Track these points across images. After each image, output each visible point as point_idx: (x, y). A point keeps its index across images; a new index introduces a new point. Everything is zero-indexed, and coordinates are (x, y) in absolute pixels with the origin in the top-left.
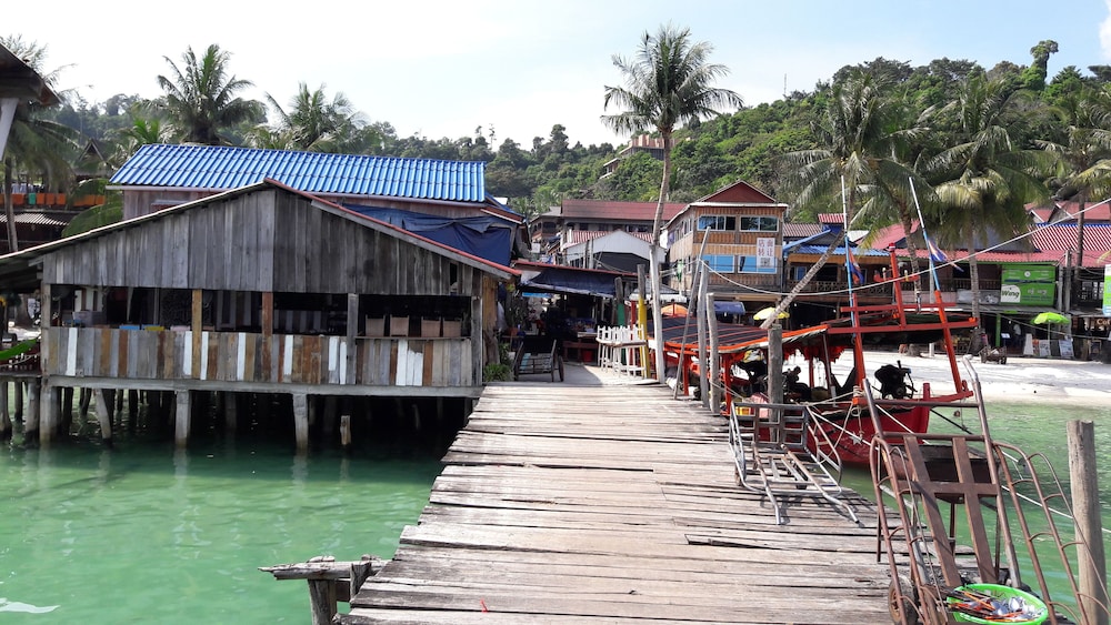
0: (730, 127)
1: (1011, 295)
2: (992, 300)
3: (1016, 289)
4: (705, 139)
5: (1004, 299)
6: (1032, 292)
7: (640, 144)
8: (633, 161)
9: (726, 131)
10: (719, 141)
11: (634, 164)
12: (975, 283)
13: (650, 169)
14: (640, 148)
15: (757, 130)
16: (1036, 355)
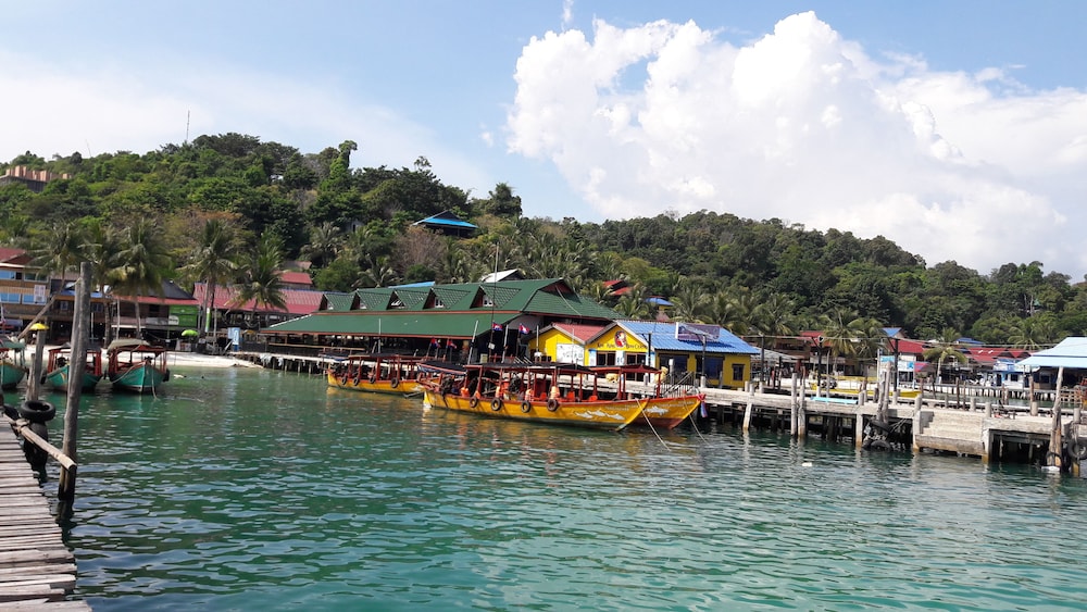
0: (104, 171)
1: (174, 321)
2: (163, 323)
3: (177, 318)
4: (79, 179)
5: (170, 323)
6: (184, 319)
7: (17, 174)
8: (9, 190)
9: (100, 174)
10: (93, 182)
11: (9, 193)
12: (138, 314)
13: (24, 199)
14: (16, 178)
15: (123, 179)
16: (182, 350)
